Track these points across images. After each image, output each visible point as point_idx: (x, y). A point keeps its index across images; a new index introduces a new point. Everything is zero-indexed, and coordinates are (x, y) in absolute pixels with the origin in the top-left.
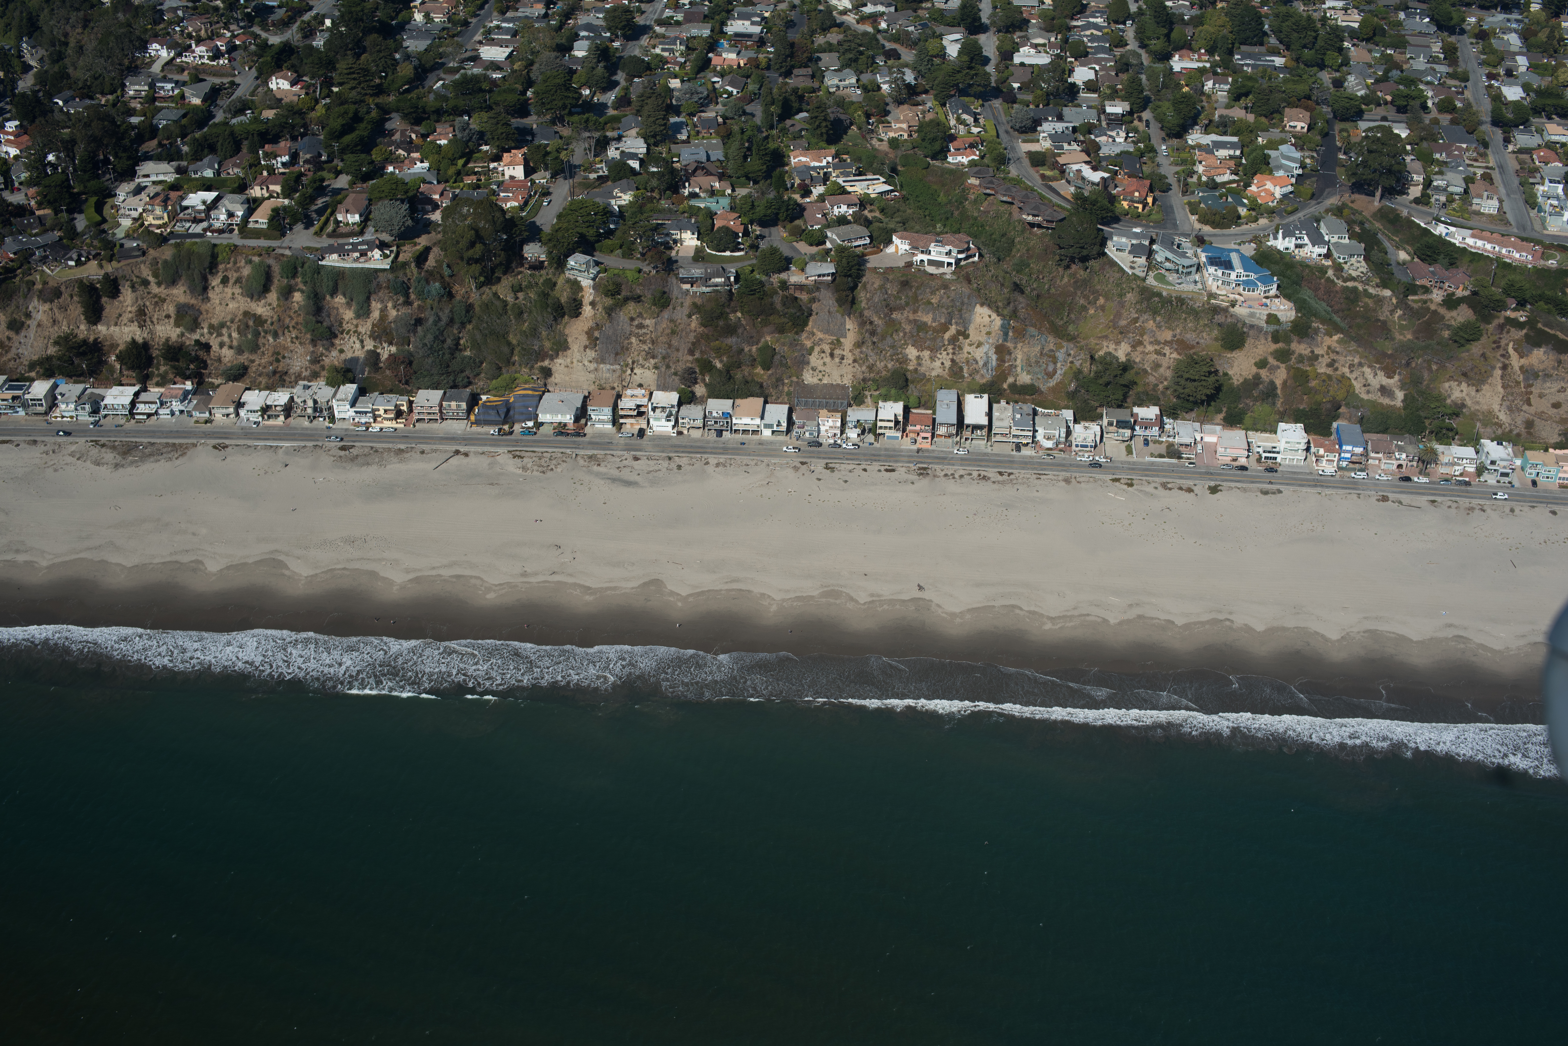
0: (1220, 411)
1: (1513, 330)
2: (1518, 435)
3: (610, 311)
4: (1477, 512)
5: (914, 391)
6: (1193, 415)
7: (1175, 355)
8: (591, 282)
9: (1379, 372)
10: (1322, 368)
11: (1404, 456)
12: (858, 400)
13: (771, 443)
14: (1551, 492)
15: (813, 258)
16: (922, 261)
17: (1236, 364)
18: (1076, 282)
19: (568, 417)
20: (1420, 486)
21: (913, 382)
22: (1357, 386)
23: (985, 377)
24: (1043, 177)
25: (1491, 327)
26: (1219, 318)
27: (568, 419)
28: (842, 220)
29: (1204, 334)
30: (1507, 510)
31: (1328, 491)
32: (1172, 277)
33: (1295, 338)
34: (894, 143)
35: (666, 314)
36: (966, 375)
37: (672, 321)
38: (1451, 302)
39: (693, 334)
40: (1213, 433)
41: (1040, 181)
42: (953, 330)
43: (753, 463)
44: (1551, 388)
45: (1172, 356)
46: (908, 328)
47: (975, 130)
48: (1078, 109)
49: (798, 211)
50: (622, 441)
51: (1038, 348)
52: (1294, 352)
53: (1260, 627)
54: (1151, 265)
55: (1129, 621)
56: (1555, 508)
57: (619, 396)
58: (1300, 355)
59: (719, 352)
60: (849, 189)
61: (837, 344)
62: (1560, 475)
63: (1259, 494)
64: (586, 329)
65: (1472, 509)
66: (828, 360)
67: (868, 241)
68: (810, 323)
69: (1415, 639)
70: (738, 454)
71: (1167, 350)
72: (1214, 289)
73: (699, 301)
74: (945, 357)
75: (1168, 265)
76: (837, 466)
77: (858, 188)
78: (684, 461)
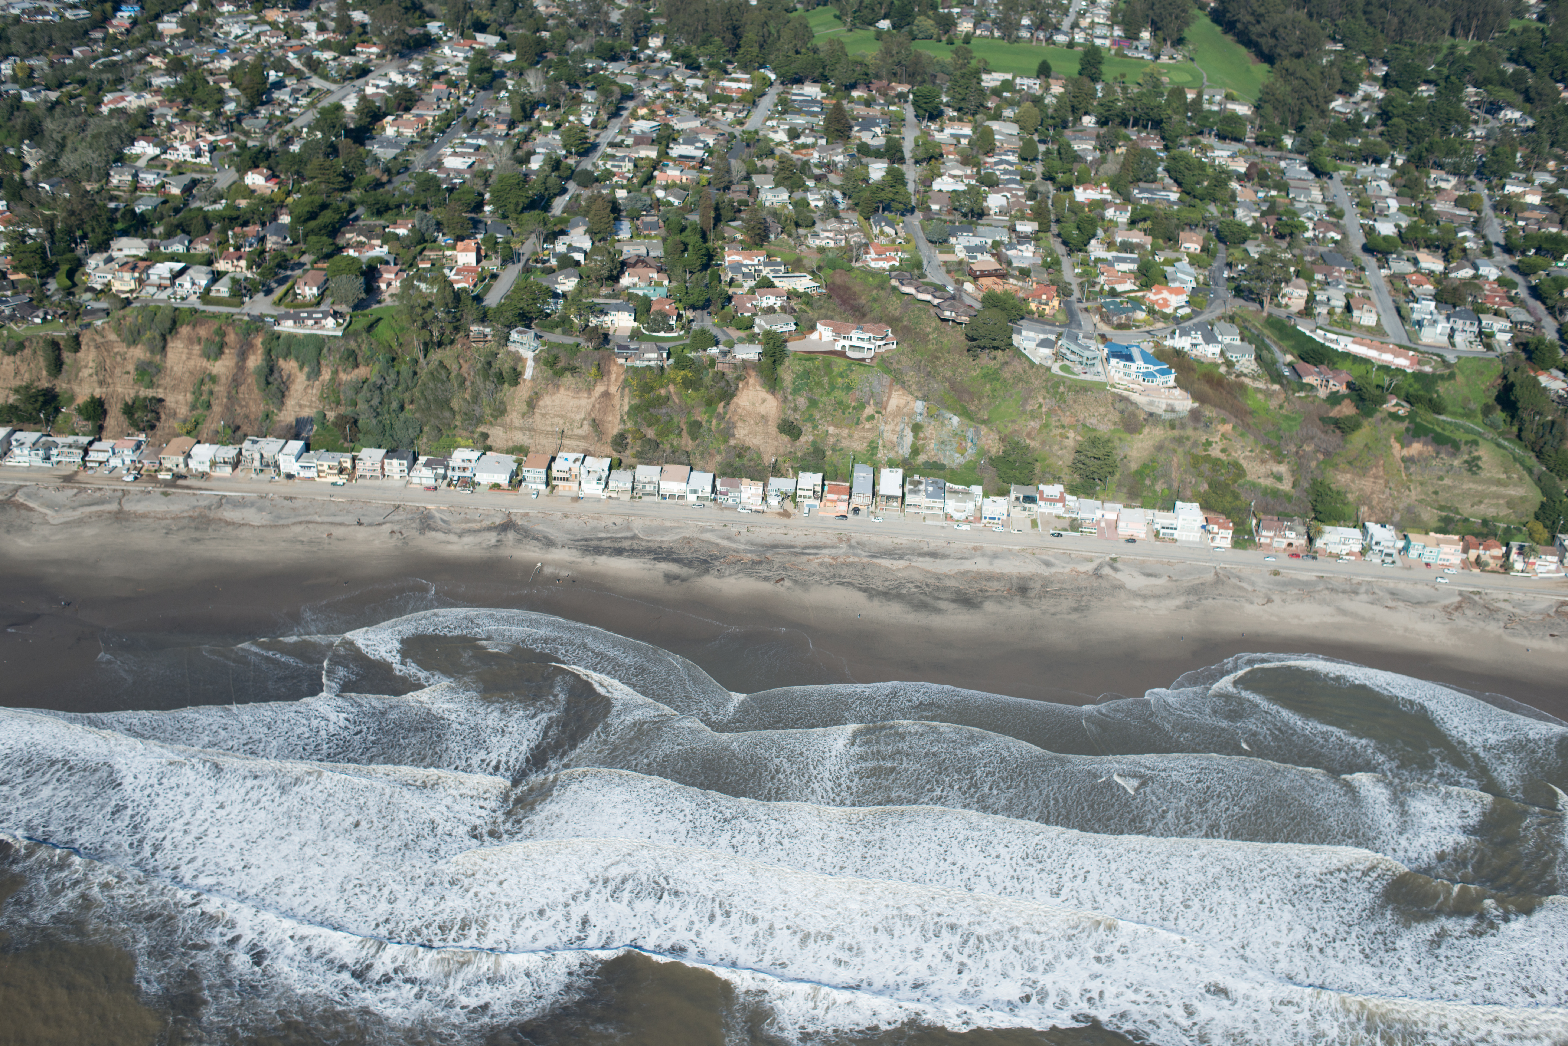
0: (1121, 491)
1: (1393, 423)
2: (1400, 519)
3: (548, 380)
4: (1363, 588)
5: (831, 465)
6: (1095, 493)
7: (1078, 438)
8: (532, 354)
9: (1269, 459)
10: (1215, 454)
11: (1293, 535)
12: (779, 471)
13: (696, 507)
15: (741, 341)
16: (844, 346)
17: (1135, 446)
21: (830, 456)
22: (1249, 471)
23: (900, 453)
24: (957, 281)
25: (1372, 419)
26: (1120, 405)
27: (503, 479)
28: (771, 310)
29: (1106, 420)
30: (1392, 586)
31: (1223, 565)
32: (1077, 368)
33: (1191, 426)
34: (821, 249)
35: (601, 386)
36: (881, 452)
38: (1335, 399)
39: (626, 406)
40: (1114, 510)
42: (871, 409)
43: (677, 525)
44: (1430, 477)
45: (1075, 438)
47: (896, 241)
48: (991, 229)
49: (729, 301)
51: (950, 428)
52: (1189, 438)
54: (1057, 357)
57: (553, 460)
58: (1196, 441)
60: (778, 284)
62: (1441, 556)
64: (524, 397)
65: (1358, 585)
67: (794, 327)
68: (737, 397)
71: (1071, 433)
72: (1116, 380)
73: (632, 375)
74: (862, 434)
75: (1072, 357)
76: (757, 530)
77: (787, 283)
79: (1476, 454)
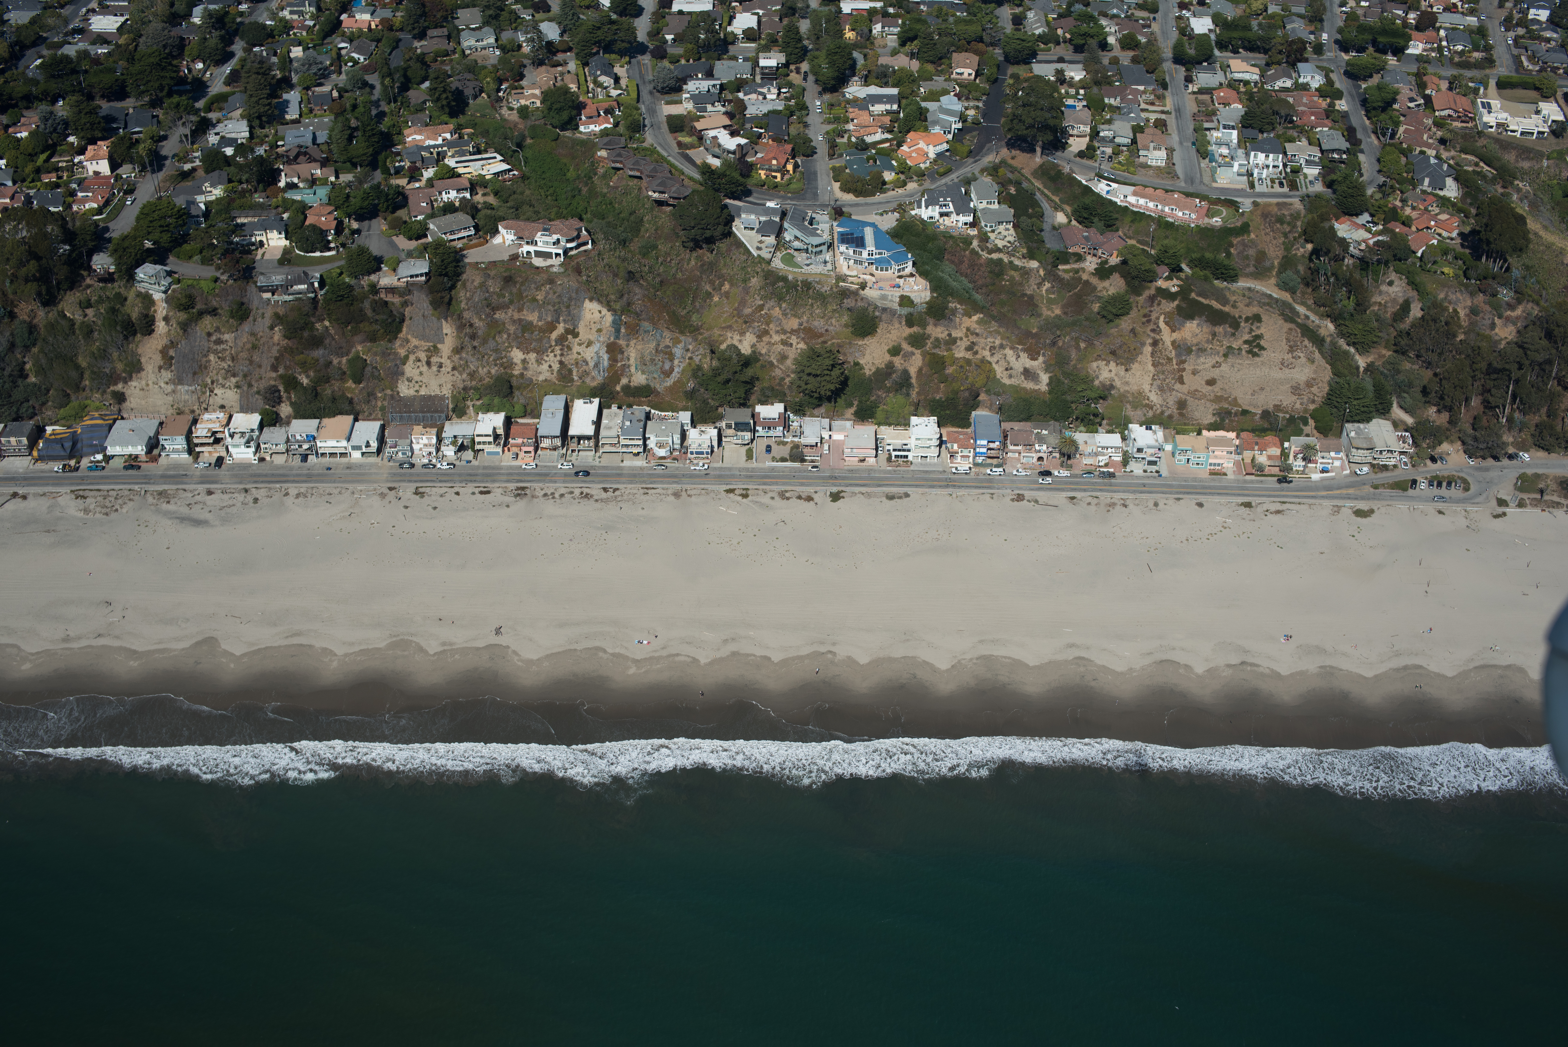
0: (850, 405)
1: (1164, 301)
2: (1170, 417)
3: (185, 327)
4: (1118, 508)
5: (519, 398)
6: (822, 410)
7: (802, 346)
8: (163, 295)
9: (1021, 354)
10: (960, 353)
11: (1044, 447)
12: (460, 412)
13: (360, 466)
14: (1201, 480)
15: (410, 254)
16: (528, 253)
17: (868, 352)
18: (702, 266)
19: (140, 448)
20: (1059, 481)
21: (519, 388)
22: (999, 370)
23: (597, 379)
24: (680, 144)
25: (1141, 299)
26: (849, 302)
27: (139, 450)
28: (449, 208)
29: (833, 321)
30: (1151, 504)
31: (961, 492)
32: (800, 258)
33: (931, 321)
34: (524, 112)
35: (246, 327)
36: (576, 378)
37: (253, 334)
38: (1103, 272)
39: (276, 348)
40: (841, 430)
41: (677, 150)
42: (561, 329)
43: (336, 491)
44: (1205, 363)
45: (799, 346)
46: (512, 329)
47: (614, 93)
48: (732, 63)
49: (400, 200)
50: (198, 473)
51: (653, 345)
52: (929, 337)
53: (863, 659)
54: (780, 245)
55: (721, 660)
56: (1202, 499)
57: (195, 422)
58: (937, 339)
59: (305, 366)
60: (461, 171)
61: (434, 350)
62: (1211, 461)
63: (884, 499)
64: (160, 347)
65: (1113, 505)
66: (424, 369)
67: (473, 232)
68: (404, 329)
69: (1031, 664)
70: (322, 482)
71: (794, 340)
72: (845, 270)
73: (281, 311)
74: (552, 360)
75: (797, 244)
76: (427, 490)
77: (473, 168)
78: (261, 494)
79: (1258, 332)
